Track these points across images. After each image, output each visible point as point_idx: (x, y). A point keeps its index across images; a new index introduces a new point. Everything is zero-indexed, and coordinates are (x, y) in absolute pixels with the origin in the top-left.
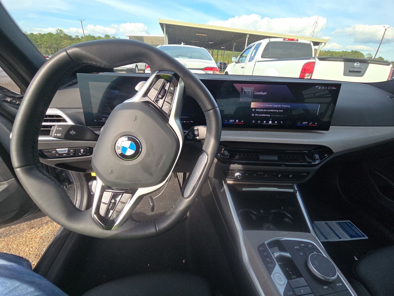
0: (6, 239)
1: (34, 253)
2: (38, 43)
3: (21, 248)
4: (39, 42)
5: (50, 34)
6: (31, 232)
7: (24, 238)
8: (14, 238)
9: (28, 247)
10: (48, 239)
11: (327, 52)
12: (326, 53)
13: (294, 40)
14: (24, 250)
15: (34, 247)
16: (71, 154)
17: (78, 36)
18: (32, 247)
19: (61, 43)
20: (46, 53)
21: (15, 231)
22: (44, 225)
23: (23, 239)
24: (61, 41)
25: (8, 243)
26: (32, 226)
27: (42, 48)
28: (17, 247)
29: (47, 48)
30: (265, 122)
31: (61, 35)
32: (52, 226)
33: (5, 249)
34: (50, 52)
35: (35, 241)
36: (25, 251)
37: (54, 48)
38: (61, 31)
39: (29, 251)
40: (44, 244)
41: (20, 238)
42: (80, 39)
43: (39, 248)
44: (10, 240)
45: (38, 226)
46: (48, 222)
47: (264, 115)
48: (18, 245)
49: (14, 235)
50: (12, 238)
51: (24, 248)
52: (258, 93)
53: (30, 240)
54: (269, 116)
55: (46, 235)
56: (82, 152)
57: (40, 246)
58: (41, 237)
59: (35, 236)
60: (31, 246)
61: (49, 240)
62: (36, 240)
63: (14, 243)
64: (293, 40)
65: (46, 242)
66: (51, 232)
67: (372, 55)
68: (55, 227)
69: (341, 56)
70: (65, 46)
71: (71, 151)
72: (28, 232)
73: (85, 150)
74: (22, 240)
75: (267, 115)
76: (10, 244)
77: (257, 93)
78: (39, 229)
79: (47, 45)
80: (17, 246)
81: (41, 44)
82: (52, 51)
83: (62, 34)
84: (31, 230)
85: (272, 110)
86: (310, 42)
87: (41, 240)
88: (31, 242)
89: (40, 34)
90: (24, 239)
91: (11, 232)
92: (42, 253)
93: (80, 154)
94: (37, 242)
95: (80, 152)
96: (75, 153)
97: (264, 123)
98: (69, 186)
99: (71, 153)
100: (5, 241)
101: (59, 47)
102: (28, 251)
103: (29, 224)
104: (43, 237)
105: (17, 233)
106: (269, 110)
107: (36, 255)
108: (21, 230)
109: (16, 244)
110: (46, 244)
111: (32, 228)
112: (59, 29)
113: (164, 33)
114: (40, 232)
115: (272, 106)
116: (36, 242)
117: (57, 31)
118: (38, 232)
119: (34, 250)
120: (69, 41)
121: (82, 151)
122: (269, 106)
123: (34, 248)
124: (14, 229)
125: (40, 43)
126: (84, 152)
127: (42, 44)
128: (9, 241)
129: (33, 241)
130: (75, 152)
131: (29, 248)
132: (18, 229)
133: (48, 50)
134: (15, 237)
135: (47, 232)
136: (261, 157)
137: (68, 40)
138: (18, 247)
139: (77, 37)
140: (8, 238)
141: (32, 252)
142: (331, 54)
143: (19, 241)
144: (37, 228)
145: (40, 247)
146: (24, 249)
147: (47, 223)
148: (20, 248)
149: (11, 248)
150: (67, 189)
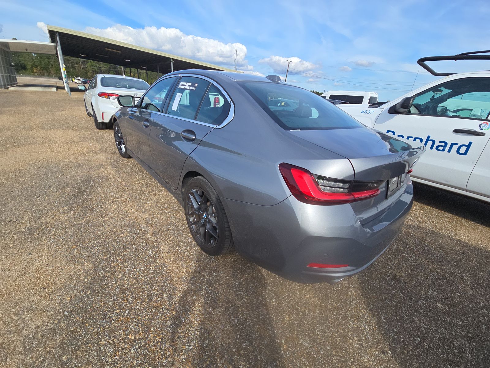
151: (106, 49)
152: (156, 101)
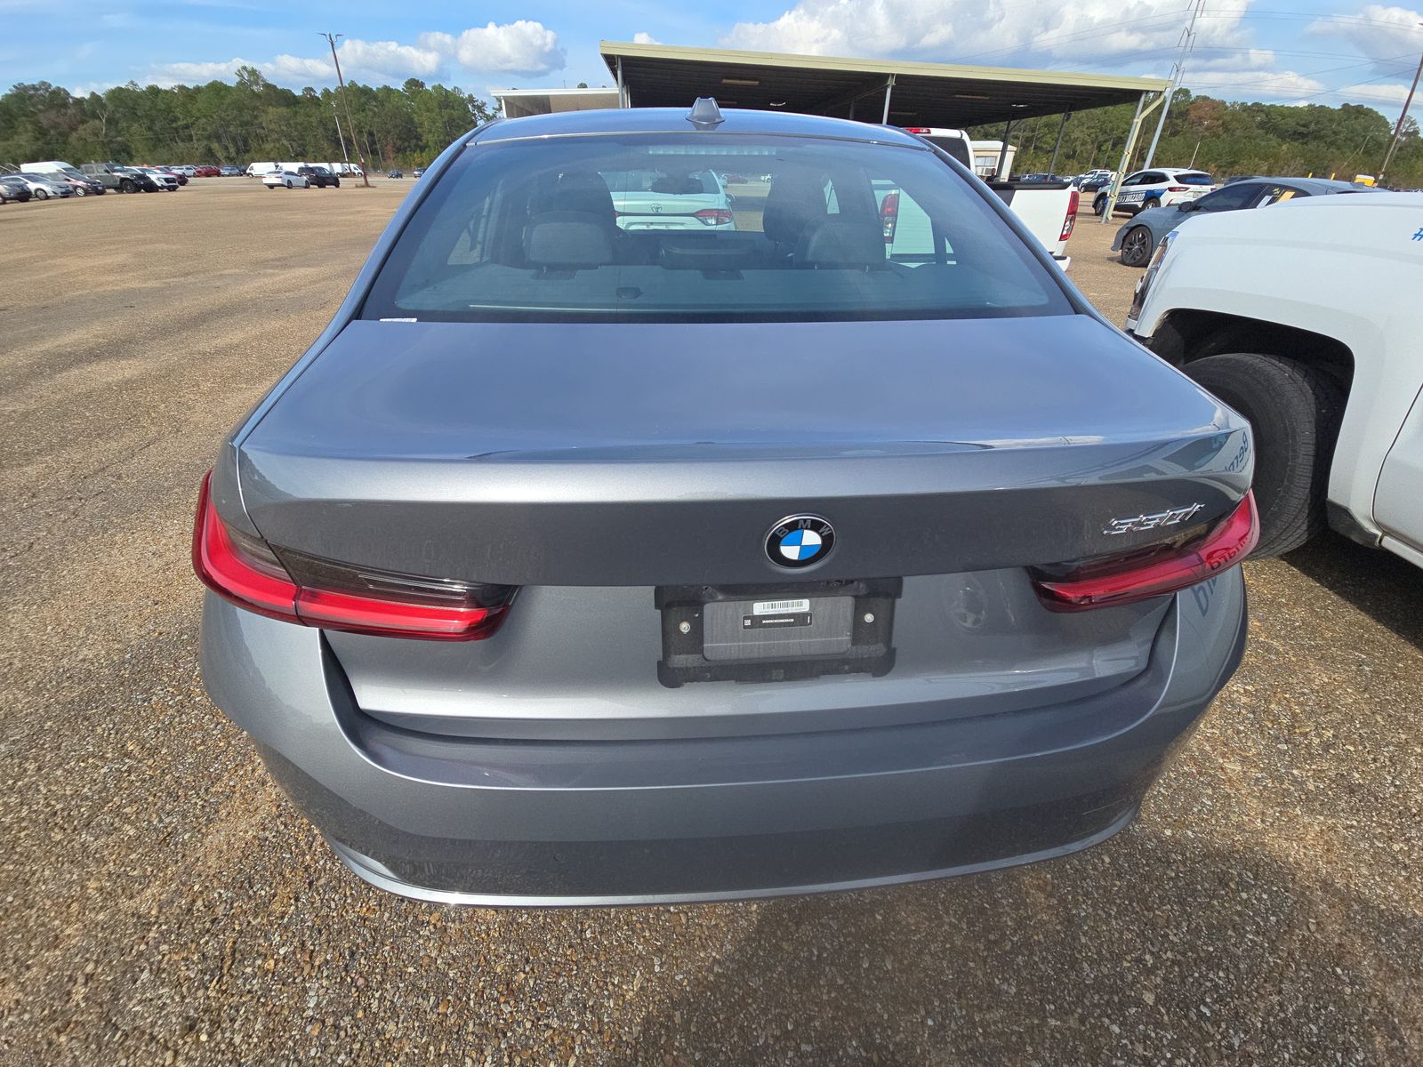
2: (180, 123)
4: (181, 117)
5: (217, 88)
11: (1249, 108)
12: (1245, 114)
17: (312, 89)
19: (256, 117)
20: (208, 159)
24: (255, 113)
27: (192, 140)
29: (209, 138)
31: (255, 88)
34: (220, 154)
37: (234, 139)
38: (253, 72)
42: (318, 98)
67: (1415, 124)
69: (1304, 126)
70: (271, 127)
79: (209, 128)
81: (187, 127)
82: (226, 148)
83: (257, 84)
89: (182, 88)
101: (249, 134)
112: (244, 68)
113: (617, 80)
117: (241, 76)
120: (283, 111)
125: (185, 122)
127: (193, 124)
133: (215, 146)
137: (278, 105)
139: (310, 95)
142: (1267, 116)
151: (725, 81)
152: (710, 221)
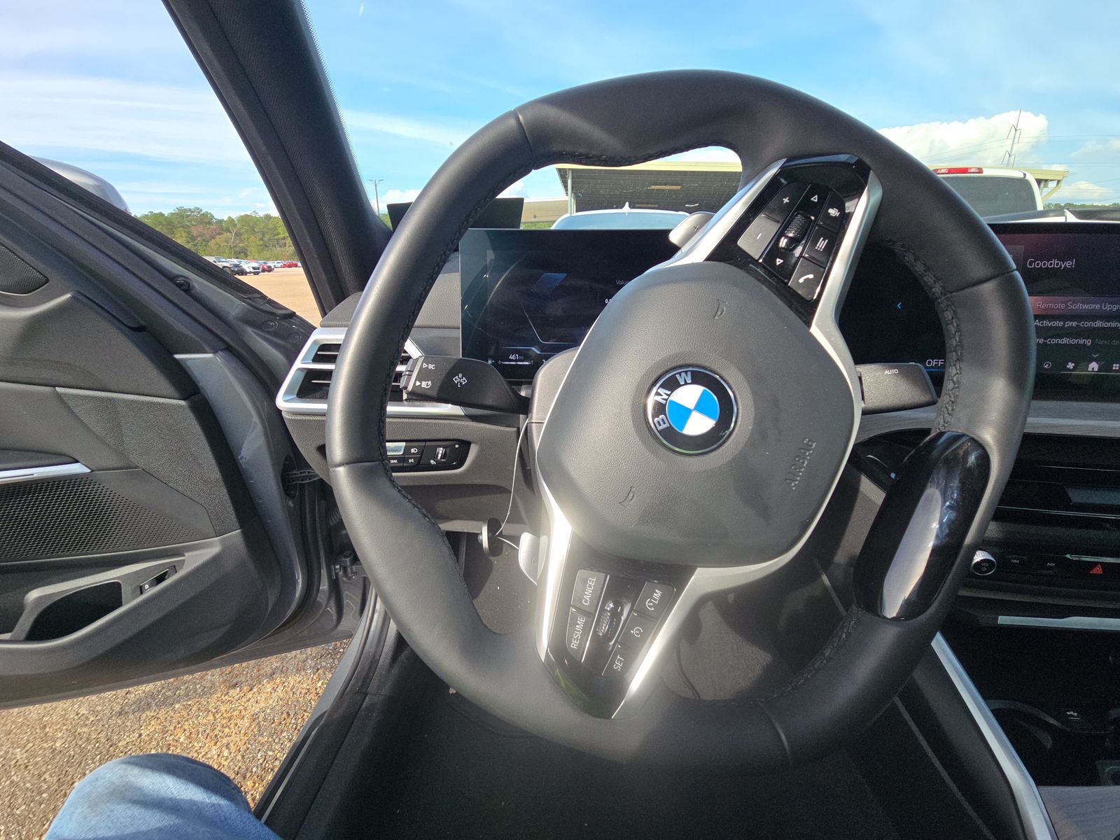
0: (162, 714)
1: (231, 763)
3: (200, 745)
6: (229, 699)
7: (210, 713)
8: (184, 713)
9: (218, 744)
10: (273, 725)
13: (969, 171)
14: (207, 753)
15: (234, 745)
16: (410, 461)
18: (227, 746)
21: (190, 691)
22: (265, 681)
23: (209, 718)
25: (165, 727)
26: (235, 681)
28: (189, 740)
30: (1071, 365)
32: (285, 686)
33: (154, 743)
35: (239, 727)
36: (209, 756)
39: (219, 755)
40: (260, 738)
41: (201, 714)
43: (245, 751)
44: (172, 717)
45: (250, 682)
46: (274, 674)
47: (1065, 341)
48: (191, 733)
49: (185, 703)
50: (179, 713)
51: (207, 745)
52: (1041, 264)
53: (225, 721)
54: (1089, 342)
55: (268, 711)
56: (440, 455)
57: (249, 746)
58: (254, 718)
59: (240, 712)
60: (225, 741)
61: (275, 729)
62: (240, 722)
63: (181, 727)
64: (965, 170)
65: (265, 734)
66: (281, 703)
68: (292, 689)
71: (413, 451)
72: (223, 696)
73: (448, 450)
74: (205, 721)
75: (1081, 342)
76: (172, 728)
77: (1038, 264)
78: (251, 690)
80: (189, 737)
84: (231, 692)
85: (1099, 324)
86: (1025, 175)
87: (253, 727)
88: (227, 730)
90: (211, 717)
91: (179, 694)
92: (252, 769)
93: (432, 461)
94: (242, 732)
95: (435, 458)
96: (421, 457)
97: (1069, 370)
98: (354, 567)
99: (411, 458)
100: (158, 718)
102: (215, 757)
103: (226, 674)
104: (258, 717)
105: (195, 697)
106: (1088, 324)
107: (237, 774)
108: (205, 689)
109: (188, 730)
110: (266, 739)
111: (235, 686)
113: (567, 190)
114: (252, 700)
115: (1098, 307)
116: (240, 729)
118: (248, 701)
119: (232, 755)
121: (441, 452)
122: (1086, 307)
123: (233, 748)
124: (186, 685)
126: (444, 456)
128: (170, 722)
129: (232, 726)
130: (422, 455)
131: (220, 748)
132: (198, 686)
134: (186, 709)
135: (271, 703)
136: (1077, 496)
138: (190, 742)
140: (168, 711)
141: (226, 760)
143: (196, 722)
144: (245, 688)
145: (248, 748)
146: (206, 749)
147: (271, 676)
148: (196, 744)
149: (171, 742)
150: (344, 579)
151: (653, 187)
